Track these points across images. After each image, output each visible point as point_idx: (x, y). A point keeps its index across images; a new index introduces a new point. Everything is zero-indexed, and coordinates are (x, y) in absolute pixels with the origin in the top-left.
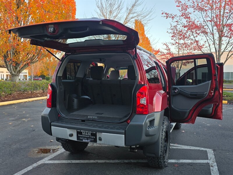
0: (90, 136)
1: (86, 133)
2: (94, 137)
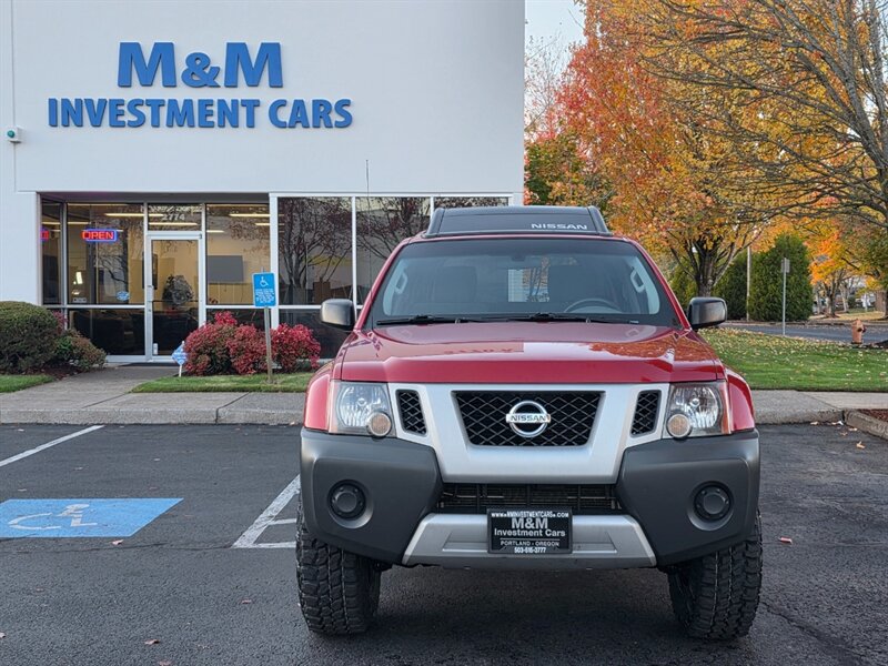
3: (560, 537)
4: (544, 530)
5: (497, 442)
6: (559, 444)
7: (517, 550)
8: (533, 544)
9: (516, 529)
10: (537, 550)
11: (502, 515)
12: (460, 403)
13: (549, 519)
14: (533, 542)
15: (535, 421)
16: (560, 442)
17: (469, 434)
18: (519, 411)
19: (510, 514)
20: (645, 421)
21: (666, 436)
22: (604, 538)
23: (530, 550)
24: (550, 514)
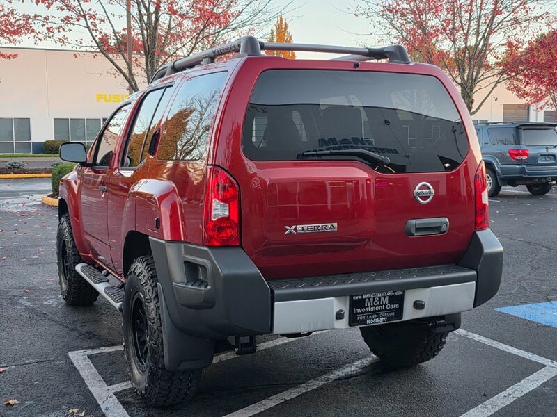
0: (386, 305)
1: (376, 301)
2: (397, 306)
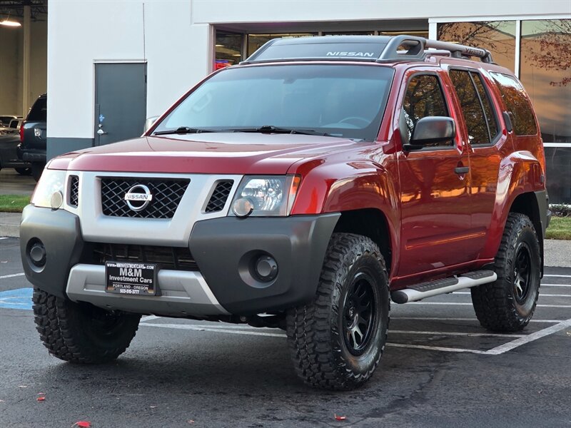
3: (148, 283)
4: (139, 278)
5: (120, 214)
6: (157, 217)
7: (122, 291)
8: (132, 288)
9: (122, 276)
10: (134, 292)
11: (114, 265)
12: (103, 185)
13: (142, 269)
14: (132, 285)
15: (141, 199)
16: (157, 215)
17: (104, 207)
18: (133, 192)
19: (119, 265)
20: (218, 202)
21: (231, 214)
22: (179, 287)
23: (129, 291)
24: (142, 266)
